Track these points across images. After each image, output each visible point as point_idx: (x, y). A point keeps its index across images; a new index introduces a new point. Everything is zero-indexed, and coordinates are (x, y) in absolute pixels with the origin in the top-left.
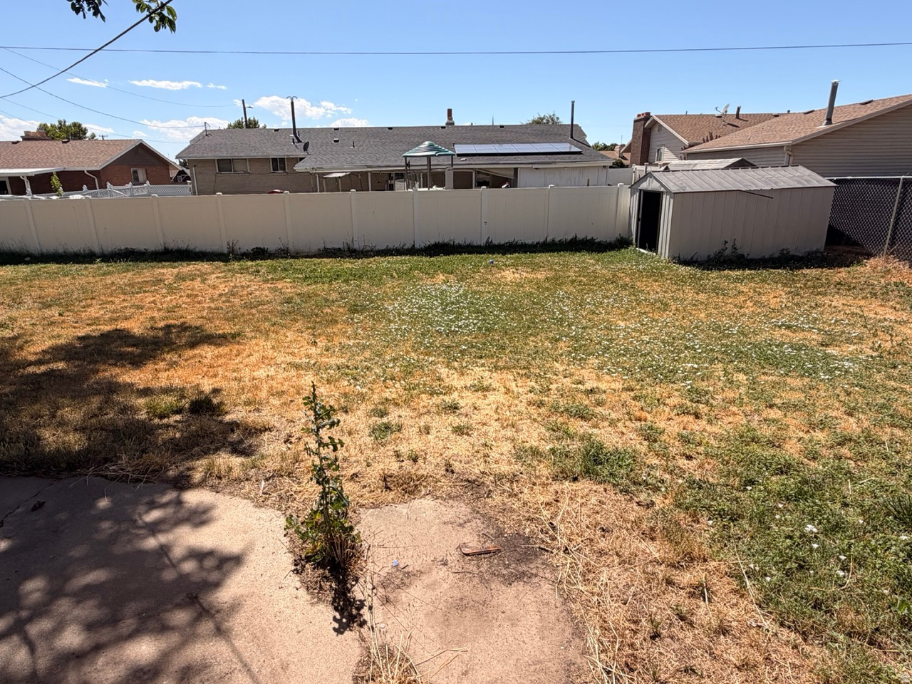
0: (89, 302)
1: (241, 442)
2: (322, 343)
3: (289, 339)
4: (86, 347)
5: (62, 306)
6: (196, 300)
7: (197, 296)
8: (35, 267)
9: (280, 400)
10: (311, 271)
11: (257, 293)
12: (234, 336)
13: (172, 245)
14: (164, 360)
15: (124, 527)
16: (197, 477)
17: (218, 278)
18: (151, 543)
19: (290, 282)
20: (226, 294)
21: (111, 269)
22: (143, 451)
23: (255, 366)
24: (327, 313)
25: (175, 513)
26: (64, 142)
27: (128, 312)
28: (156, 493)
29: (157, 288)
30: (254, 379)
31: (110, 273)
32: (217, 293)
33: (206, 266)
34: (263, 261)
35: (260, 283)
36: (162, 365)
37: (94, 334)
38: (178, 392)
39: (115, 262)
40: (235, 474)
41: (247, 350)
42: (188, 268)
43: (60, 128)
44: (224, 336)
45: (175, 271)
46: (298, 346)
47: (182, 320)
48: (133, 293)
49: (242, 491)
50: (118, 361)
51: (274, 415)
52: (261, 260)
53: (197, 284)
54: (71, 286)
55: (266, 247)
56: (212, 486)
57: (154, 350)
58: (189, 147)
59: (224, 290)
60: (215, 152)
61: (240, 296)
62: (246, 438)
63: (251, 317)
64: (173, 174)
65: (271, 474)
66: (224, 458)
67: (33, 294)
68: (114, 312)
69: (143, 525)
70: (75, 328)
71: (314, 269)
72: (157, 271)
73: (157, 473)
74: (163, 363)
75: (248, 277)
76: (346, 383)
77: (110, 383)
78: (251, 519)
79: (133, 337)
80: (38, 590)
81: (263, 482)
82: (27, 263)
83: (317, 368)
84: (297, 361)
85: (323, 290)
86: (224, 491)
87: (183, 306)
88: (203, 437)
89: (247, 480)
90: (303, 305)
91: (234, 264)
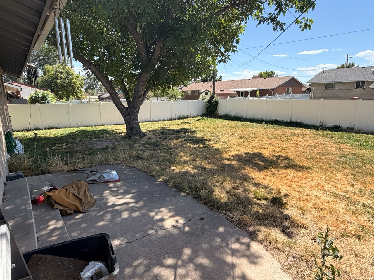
0: (255, 139)
1: (288, 228)
2: (358, 186)
3: (337, 178)
4: (246, 157)
5: (245, 139)
6: (296, 146)
7: (297, 144)
8: (243, 123)
9: (318, 213)
10: (365, 142)
11: (328, 148)
12: (307, 168)
13: (294, 120)
14: (271, 171)
15: (224, 244)
16: (261, 237)
17: (310, 137)
18: (230, 259)
19: (350, 146)
20: (311, 146)
21: (267, 127)
22: (244, 213)
23: (312, 187)
24: (368, 168)
25: (244, 250)
26: (265, 79)
27: (267, 146)
28: (241, 235)
29: (282, 137)
30: (309, 195)
31: (266, 128)
32: (308, 144)
33: (307, 131)
34: (337, 132)
35: (332, 144)
36: (269, 173)
37: (250, 153)
38: (269, 189)
39: (269, 124)
40: (279, 245)
41: (311, 178)
42: (298, 130)
43: (266, 73)
44: (302, 167)
45: (292, 131)
46: (341, 184)
47: (286, 154)
48: (271, 138)
49: (278, 256)
50: (254, 167)
51: (311, 221)
52: (336, 132)
53: (300, 138)
54: (251, 132)
55: (341, 126)
56: (265, 245)
57: (269, 165)
58: (314, 78)
59: (311, 144)
60: (326, 80)
61: (319, 148)
62: (292, 227)
63: (320, 160)
64: (304, 89)
65: (297, 256)
66: (277, 232)
67: (239, 132)
68: (261, 145)
69: (231, 248)
70: (246, 148)
71: (367, 141)
72: (284, 130)
73: (245, 226)
74: (270, 173)
75: (326, 139)
76: (366, 218)
77: (247, 176)
78: (276, 275)
79: (264, 157)
80: (187, 255)
81: (291, 258)
82: (241, 121)
83: (349, 201)
84: (338, 192)
85: (370, 154)
86: (270, 251)
87: (289, 148)
88: (271, 217)
89: (283, 251)
90: (354, 160)
91: (320, 132)
